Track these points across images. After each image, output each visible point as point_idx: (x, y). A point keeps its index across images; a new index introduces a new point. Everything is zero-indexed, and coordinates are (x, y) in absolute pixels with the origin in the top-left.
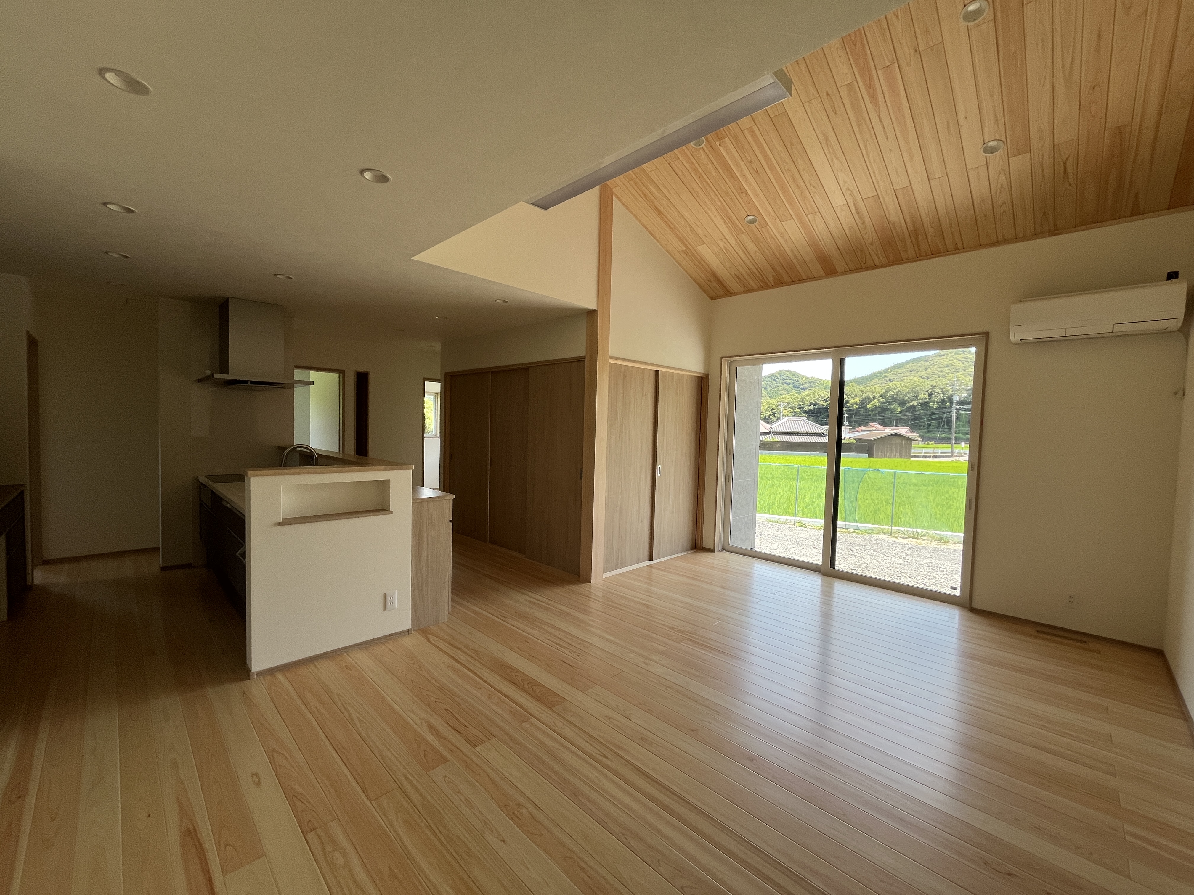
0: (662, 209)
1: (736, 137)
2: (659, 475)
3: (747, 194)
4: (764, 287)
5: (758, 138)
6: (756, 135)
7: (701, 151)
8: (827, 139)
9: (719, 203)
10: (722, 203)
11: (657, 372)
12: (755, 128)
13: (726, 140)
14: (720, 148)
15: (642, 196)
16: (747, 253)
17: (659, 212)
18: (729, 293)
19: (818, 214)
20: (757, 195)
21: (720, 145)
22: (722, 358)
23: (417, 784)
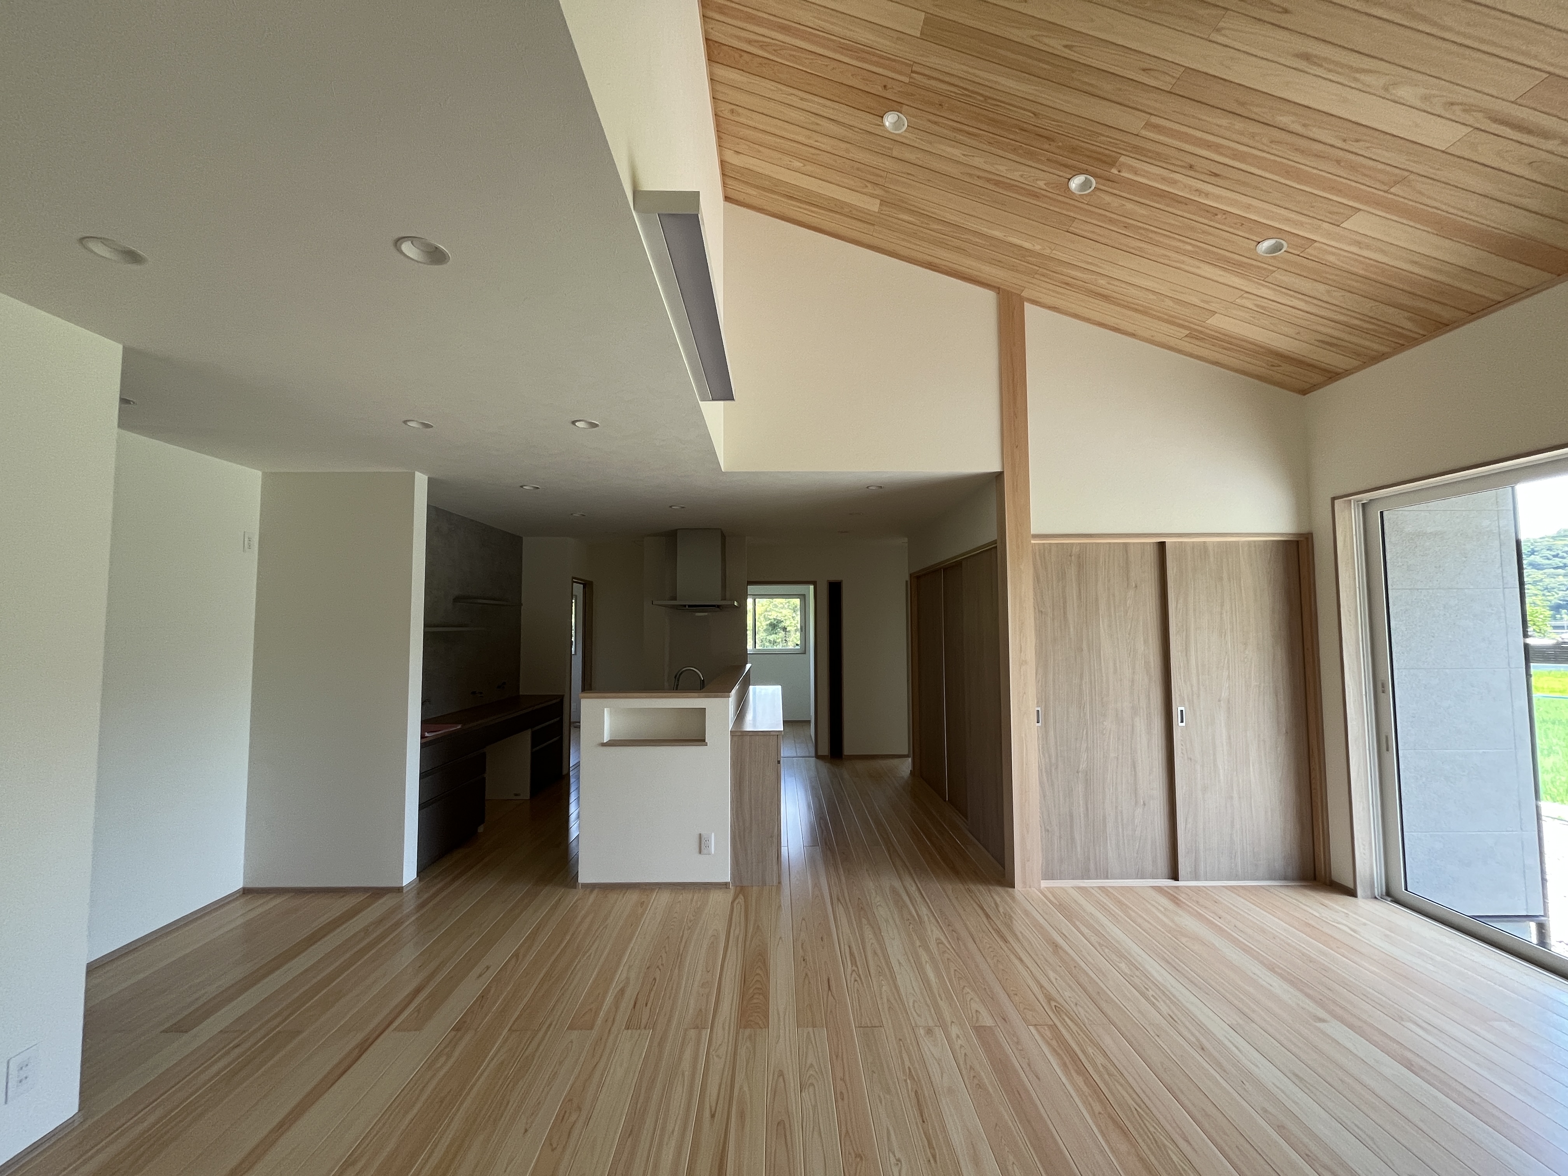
0: (1106, 292)
1: (1136, 149)
2: (1183, 724)
3: (1225, 212)
4: (1406, 344)
5: (1172, 129)
6: (1165, 128)
7: (1098, 193)
8: (1306, 57)
9: (1189, 248)
10: (1191, 244)
11: (1162, 546)
12: (1154, 120)
13: (1122, 159)
14: (1122, 174)
15: (1064, 286)
16: (1315, 301)
17: (1105, 298)
18: (1333, 375)
19: (1412, 177)
20: (1249, 207)
21: (1119, 172)
22: (1333, 499)
23: (547, 1038)
